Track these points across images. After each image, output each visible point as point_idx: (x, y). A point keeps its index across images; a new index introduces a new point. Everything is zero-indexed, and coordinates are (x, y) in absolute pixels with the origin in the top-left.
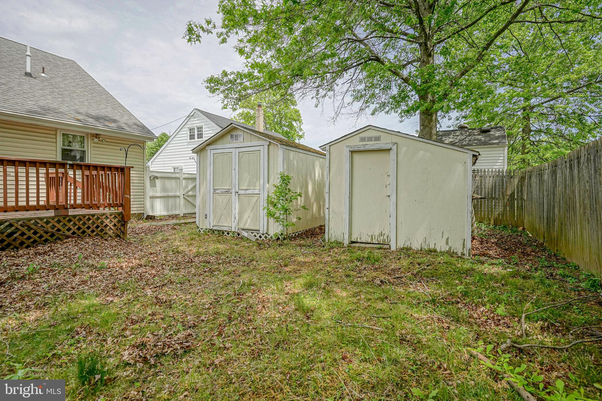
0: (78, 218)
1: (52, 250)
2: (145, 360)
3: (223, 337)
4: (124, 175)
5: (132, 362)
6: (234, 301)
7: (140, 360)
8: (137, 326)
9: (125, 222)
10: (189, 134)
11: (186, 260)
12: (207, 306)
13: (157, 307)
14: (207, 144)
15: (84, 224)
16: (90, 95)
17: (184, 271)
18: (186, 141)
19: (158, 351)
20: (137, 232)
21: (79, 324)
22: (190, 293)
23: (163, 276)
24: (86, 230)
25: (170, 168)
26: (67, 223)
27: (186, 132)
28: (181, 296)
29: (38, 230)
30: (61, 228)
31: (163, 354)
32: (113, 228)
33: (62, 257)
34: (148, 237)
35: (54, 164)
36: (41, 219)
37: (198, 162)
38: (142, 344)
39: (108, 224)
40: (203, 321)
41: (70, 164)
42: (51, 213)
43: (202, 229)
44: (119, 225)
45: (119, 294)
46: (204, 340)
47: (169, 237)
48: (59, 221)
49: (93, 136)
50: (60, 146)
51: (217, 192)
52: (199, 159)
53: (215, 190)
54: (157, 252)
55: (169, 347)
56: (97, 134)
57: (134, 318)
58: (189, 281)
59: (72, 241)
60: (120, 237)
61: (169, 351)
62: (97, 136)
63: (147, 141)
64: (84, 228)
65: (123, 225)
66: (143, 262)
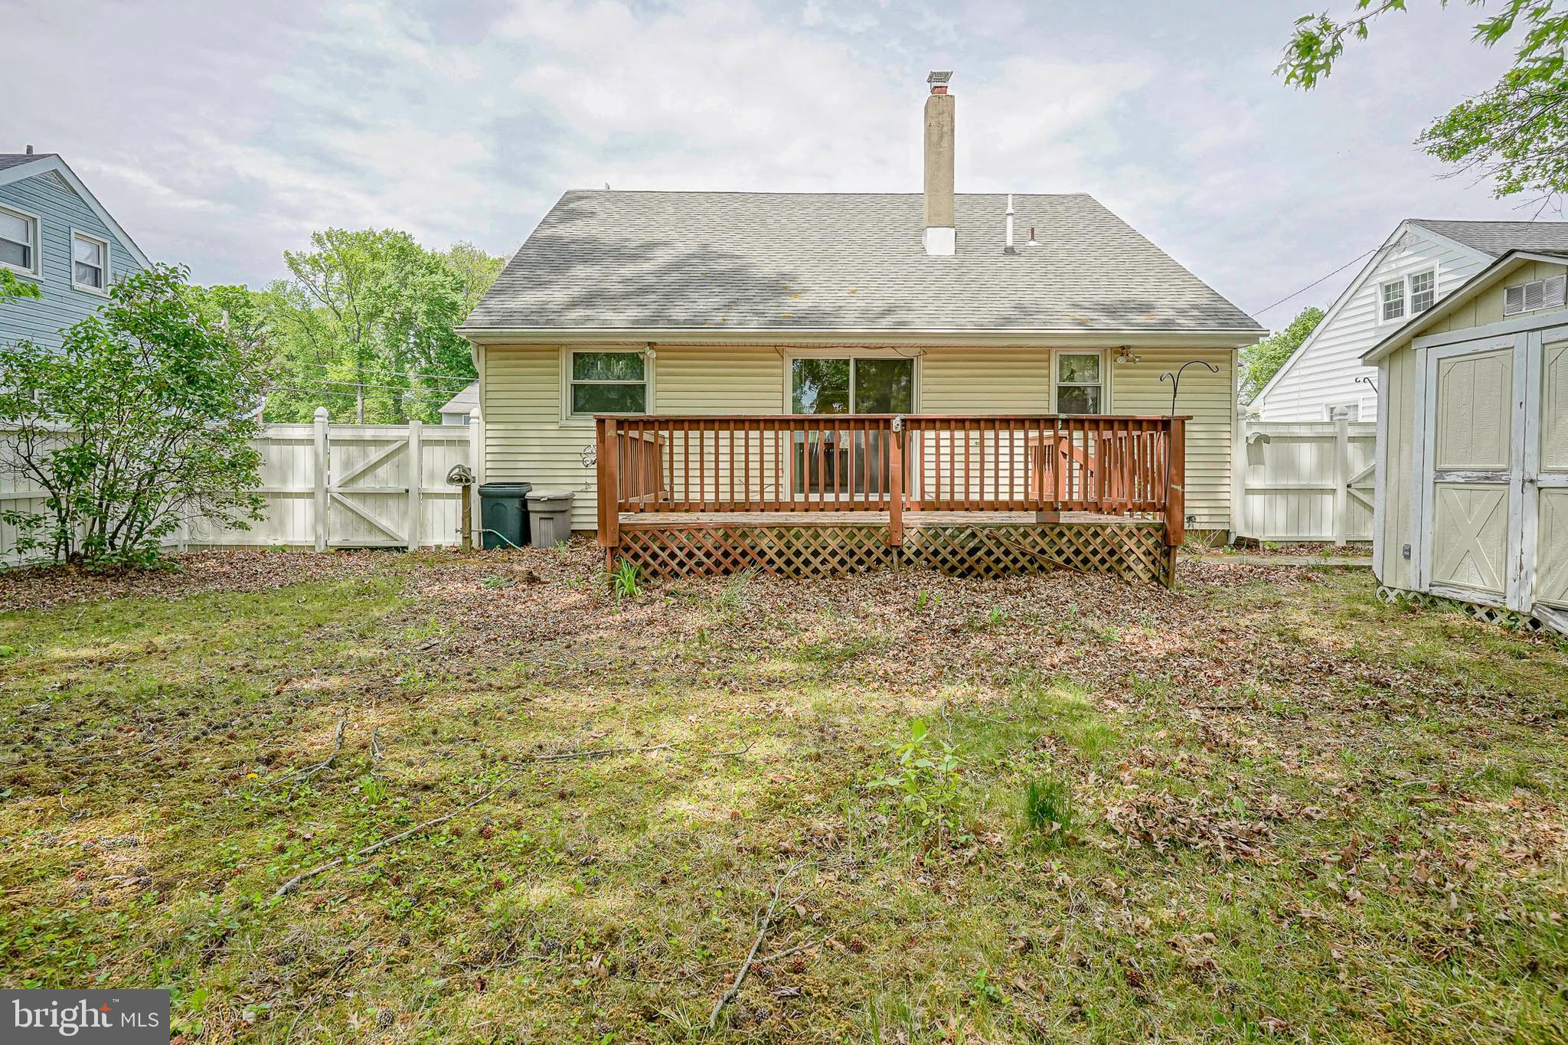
0: (1075, 530)
1: (1030, 589)
2: (1146, 838)
3: (1350, 872)
4: (1169, 437)
5: (1121, 830)
6: (1433, 806)
7: (1137, 834)
8: (1150, 772)
9: (1170, 547)
10: (1381, 302)
11: (1313, 665)
12: (1335, 791)
13: (1204, 750)
14: (1417, 331)
15: (1087, 543)
16: (1113, 262)
17: (1299, 689)
18: (1372, 325)
19: (1178, 833)
20: (1204, 575)
21: (1047, 730)
22: (1300, 747)
23: (1238, 688)
24: (1090, 556)
25: (1318, 409)
26: (1056, 540)
27: (1373, 298)
28: (1270, 745)
29: (1012, 549)
30: (1046, 548)
31: (1187, 845)
32: (1143, 558)
33: (1044, 604)
34: (1230, 590)
35: (1036, 422)
36: (1016, 527)
37: (1384, 392)
38: (1148, 808)
39: (1134, 548)
40: (1309, 818)
41: (1063, 421)
42: (1031, 518)
43: (1392, 589)
44: (1157, 553)
45: (1131, 701)
46: (1294, 859)
47: (1283, 598)
48: (1043, 534)
49: (1116, 352)
50: (1055, 382)
51: (1448, 479)
52: (1385, 383)
53: (1440, 473)
54: (1239, 630)
55: (1203, 836)
56: (1123, 348)
57: (1148, 754)
58: (1306, 717)
59: (1064, 577)
60: (1160, 583)
61: (1201, 845)
62: (1123, 350)
63: (1240, 345)
64: (1087, 552)
65: (1167, 554)
66: (1198, 645)
